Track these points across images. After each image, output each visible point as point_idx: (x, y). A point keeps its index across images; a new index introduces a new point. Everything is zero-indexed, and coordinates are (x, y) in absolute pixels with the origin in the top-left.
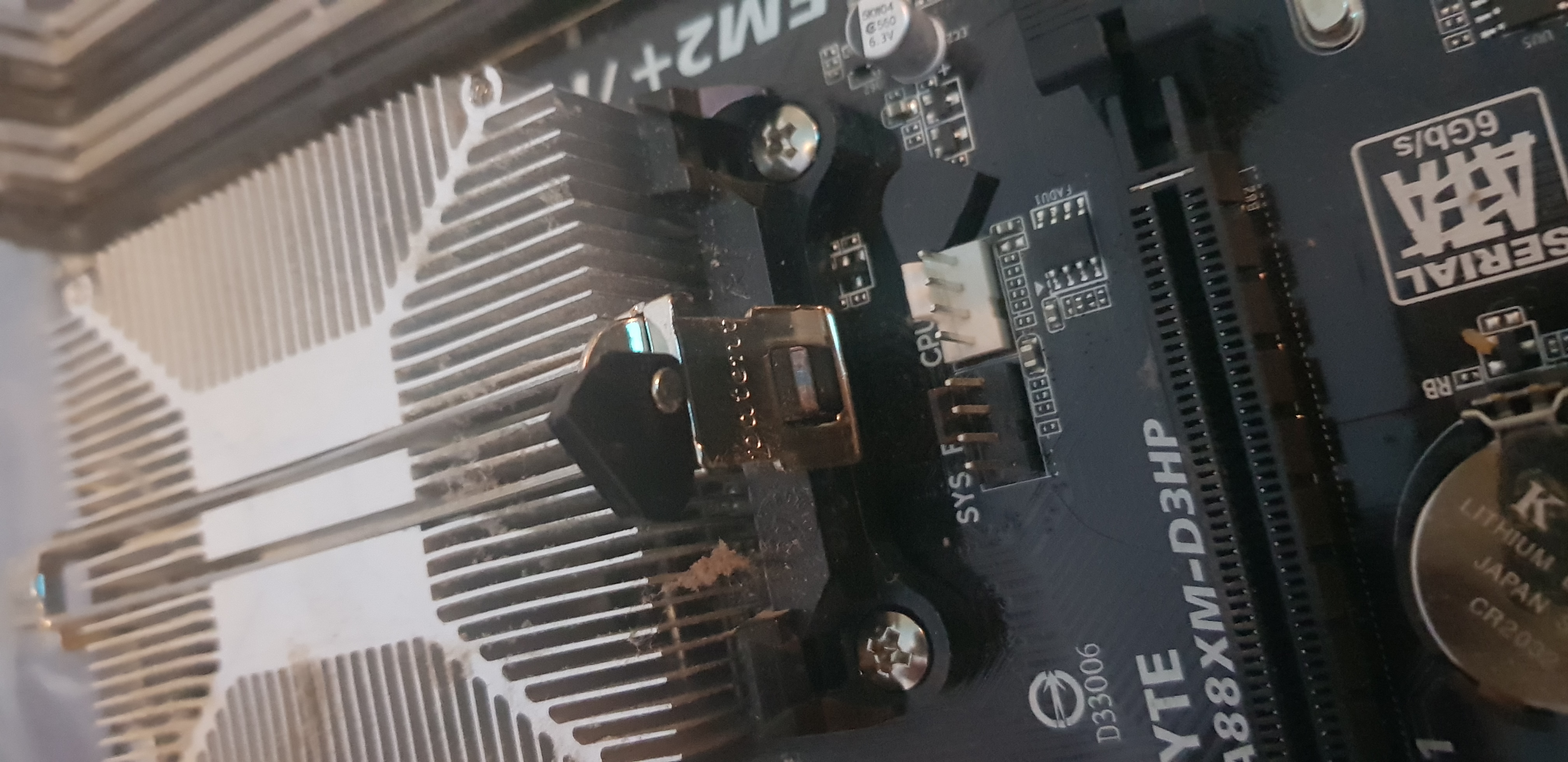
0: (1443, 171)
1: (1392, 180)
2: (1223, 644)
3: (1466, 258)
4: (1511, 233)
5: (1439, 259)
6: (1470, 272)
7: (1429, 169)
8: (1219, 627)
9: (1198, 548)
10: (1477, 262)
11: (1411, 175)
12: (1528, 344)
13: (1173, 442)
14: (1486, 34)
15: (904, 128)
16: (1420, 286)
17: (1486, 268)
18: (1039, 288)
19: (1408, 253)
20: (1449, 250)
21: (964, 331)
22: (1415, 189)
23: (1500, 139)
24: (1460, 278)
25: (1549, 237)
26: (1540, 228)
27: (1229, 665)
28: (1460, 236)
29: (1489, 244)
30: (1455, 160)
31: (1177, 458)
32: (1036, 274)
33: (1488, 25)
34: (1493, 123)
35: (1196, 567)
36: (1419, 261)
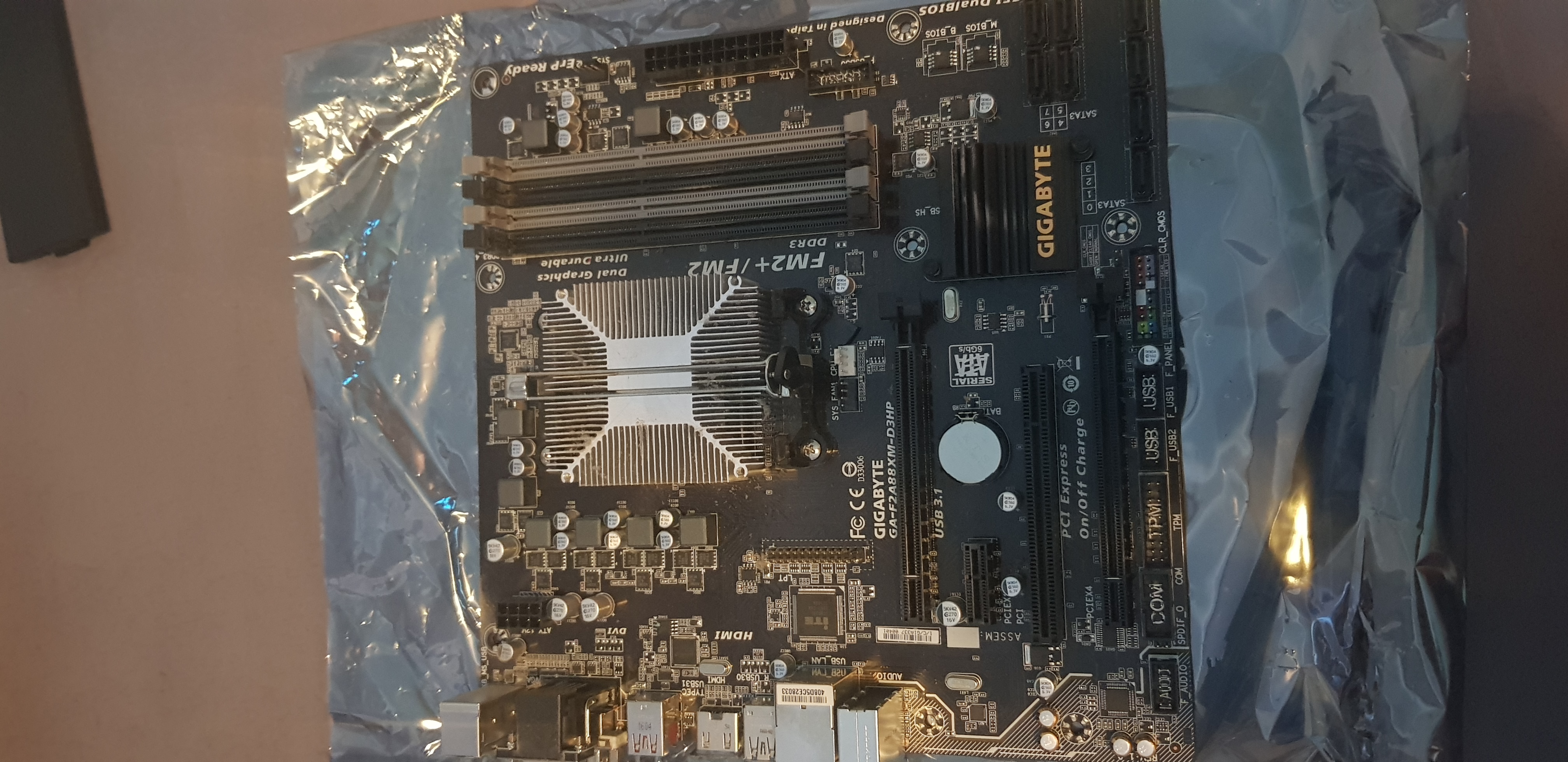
0: (968, 358)
1: (956, 356)
2: (894, 460)
3: (968, 379)
4: (979, 376)
5: (963, 378)
6: (968, 383)
7: (965, 356)
8: (894, 456)
9: (893, 436)
10: (971, 380)
11: (961, 357)
12: (977, 402)
13: (893, 408)
14: (985, 328)
15: (839, 307)
16: (957, 383)
17: (972, 383)
18: (867, 361)
19: (956, 375)
20: (965, 376)
21: (845, 369)
22: (961, 360)
23: (982, 353)
24: (966, 384)
25: (987, 379)
26: (985, 376)
27: (894, 465)
28: (968, 374)
29: (974, 377)
30: (971, 356)
31: (893, 413)
32: (867, 357)
33: (985, 326)
34: (981, 349)
35: (892, 440)
36: (958, 377)
